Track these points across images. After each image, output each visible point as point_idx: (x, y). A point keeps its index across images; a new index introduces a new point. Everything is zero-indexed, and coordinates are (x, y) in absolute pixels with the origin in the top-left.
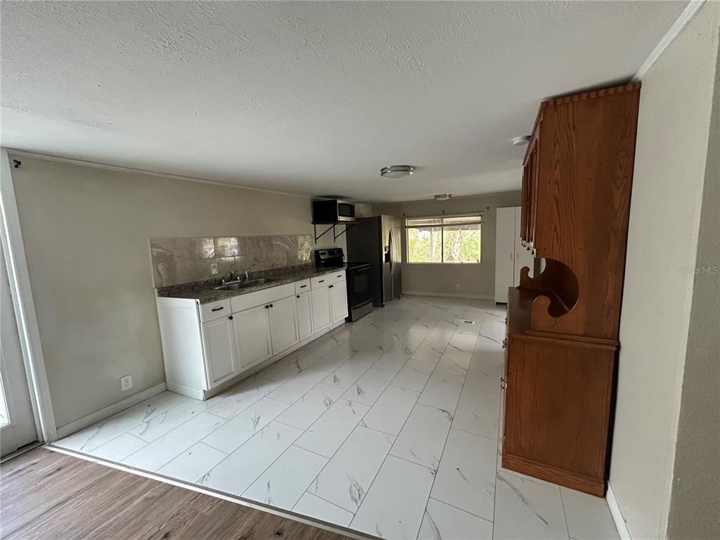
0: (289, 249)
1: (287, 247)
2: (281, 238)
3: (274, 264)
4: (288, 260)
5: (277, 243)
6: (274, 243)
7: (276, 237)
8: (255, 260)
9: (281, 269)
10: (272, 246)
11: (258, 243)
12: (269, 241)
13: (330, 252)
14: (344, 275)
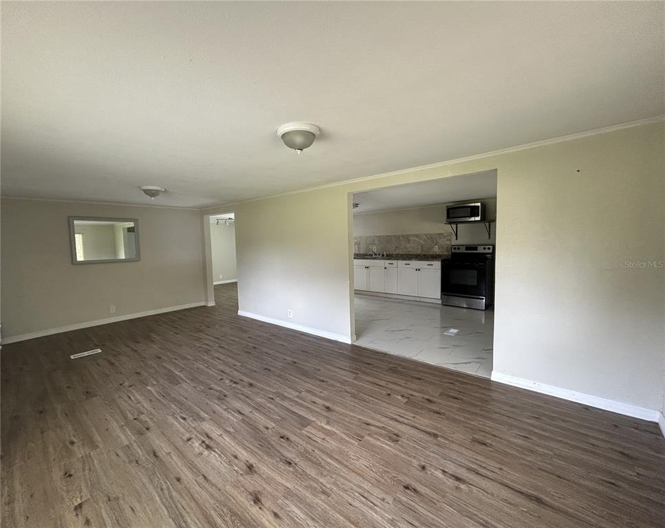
0: (423, 243)
1: (422, 241)
2: (417, 236)
3: (410, 251)
4: (422, 250)
5: (414, 239)
6: (411, 239)
8: (396, 247)
10: (409, 241)
11: (399, 238)
12: (407, 238)
13: (468, 248)
14: (437, 265)
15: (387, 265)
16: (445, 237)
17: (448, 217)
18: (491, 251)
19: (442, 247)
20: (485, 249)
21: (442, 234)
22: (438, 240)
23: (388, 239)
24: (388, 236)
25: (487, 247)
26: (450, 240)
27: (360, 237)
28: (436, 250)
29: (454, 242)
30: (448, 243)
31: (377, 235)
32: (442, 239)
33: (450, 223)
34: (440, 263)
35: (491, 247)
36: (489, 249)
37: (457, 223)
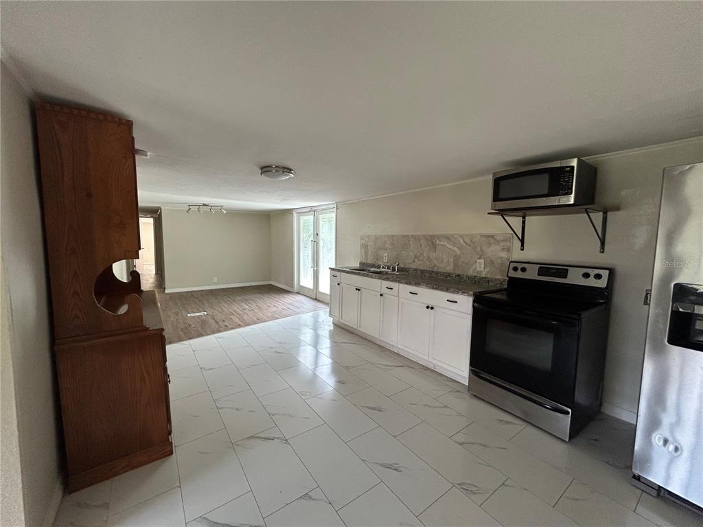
0: (458, 252)
1: (456, 249)
2: (448, 238)
3: (435, 265)
4: (456, 266)
5: (442, 243)
6: (437, 243)
7: (439, 237)
8: (416, 257)
9: (443, 274)
10: (434, 246)
11: (420, 241)
12: (432, 241)
13: (545, 269)
14: (465, 304)
15: (385, 291)
16: (498, 242)
17: (496, 198)
18: (602, 283)
19: (492, 262)
20: (586, 275)
21: (492, 236)
22: (485, 248)
23: (404, 241)
24: (404, 236)
25: (593, 272)
26: (508, 250)
27: (369, 236)
28: (480, 268)
29: (517, 255)
30: (504, 255)
31: (390, 234)
32: (493, 248)
33: (502, 212)
34: (471, 299)
35: (605, 274)
36: (598, 277)
37: (524, 212)
